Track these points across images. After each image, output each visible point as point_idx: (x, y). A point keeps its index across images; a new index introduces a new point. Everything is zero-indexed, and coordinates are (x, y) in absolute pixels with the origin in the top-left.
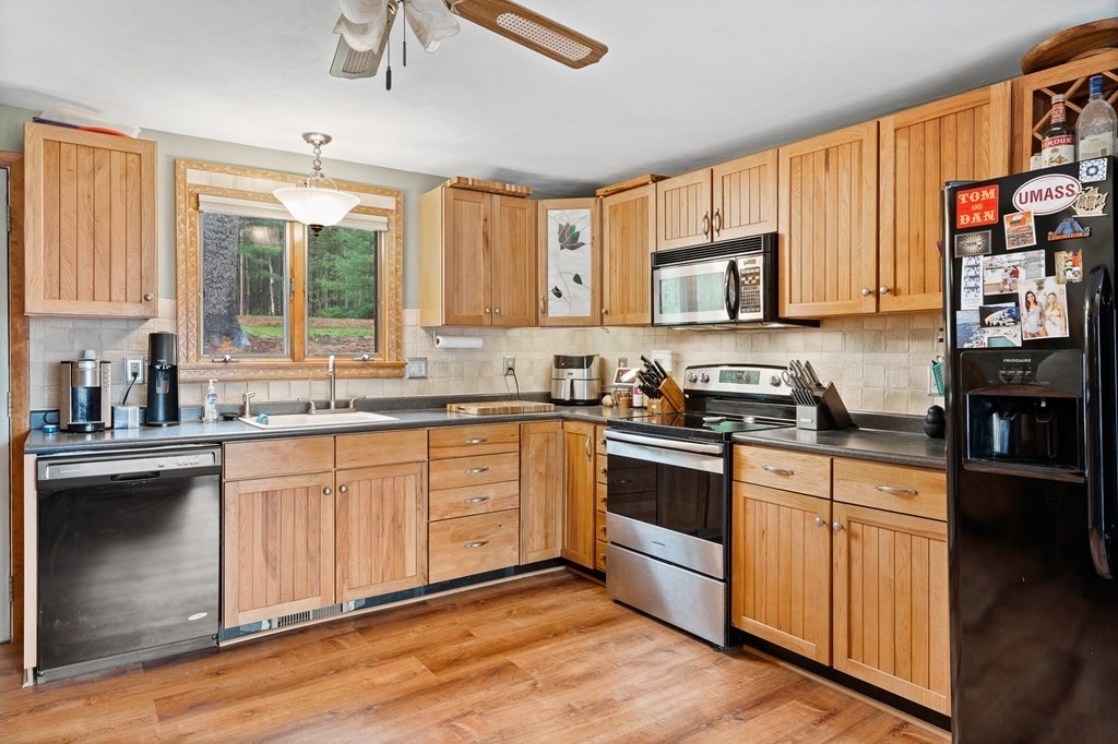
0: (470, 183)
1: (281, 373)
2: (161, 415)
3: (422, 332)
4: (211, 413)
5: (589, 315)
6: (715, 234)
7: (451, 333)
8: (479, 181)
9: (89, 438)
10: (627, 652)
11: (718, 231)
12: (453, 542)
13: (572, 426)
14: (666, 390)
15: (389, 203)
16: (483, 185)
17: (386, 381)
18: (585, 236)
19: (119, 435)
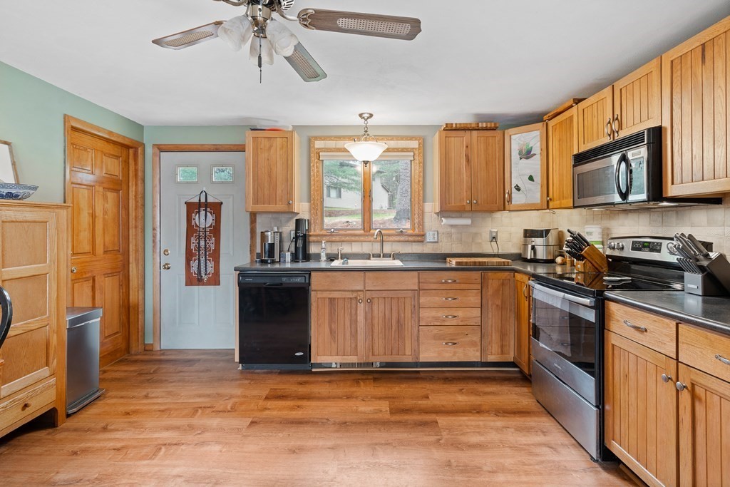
0: (454, 126)
1: (357, 238)
2: (301, 257)
3: (435, 216)
4: (323, 258)
5: (539, 202)
6: (616, 134)
7: (454, 216)
8: (460, 124)
9: (269, 266)
10: (519, 439)
11: (617, 132)
12: (435, 339)
13: (518, 276)
14: (588, 254)
15: (415, 144)
16: (462, 126)
17: (414, 243)
18: (537, 150)
19: (282, 266)
